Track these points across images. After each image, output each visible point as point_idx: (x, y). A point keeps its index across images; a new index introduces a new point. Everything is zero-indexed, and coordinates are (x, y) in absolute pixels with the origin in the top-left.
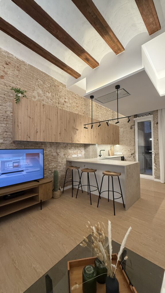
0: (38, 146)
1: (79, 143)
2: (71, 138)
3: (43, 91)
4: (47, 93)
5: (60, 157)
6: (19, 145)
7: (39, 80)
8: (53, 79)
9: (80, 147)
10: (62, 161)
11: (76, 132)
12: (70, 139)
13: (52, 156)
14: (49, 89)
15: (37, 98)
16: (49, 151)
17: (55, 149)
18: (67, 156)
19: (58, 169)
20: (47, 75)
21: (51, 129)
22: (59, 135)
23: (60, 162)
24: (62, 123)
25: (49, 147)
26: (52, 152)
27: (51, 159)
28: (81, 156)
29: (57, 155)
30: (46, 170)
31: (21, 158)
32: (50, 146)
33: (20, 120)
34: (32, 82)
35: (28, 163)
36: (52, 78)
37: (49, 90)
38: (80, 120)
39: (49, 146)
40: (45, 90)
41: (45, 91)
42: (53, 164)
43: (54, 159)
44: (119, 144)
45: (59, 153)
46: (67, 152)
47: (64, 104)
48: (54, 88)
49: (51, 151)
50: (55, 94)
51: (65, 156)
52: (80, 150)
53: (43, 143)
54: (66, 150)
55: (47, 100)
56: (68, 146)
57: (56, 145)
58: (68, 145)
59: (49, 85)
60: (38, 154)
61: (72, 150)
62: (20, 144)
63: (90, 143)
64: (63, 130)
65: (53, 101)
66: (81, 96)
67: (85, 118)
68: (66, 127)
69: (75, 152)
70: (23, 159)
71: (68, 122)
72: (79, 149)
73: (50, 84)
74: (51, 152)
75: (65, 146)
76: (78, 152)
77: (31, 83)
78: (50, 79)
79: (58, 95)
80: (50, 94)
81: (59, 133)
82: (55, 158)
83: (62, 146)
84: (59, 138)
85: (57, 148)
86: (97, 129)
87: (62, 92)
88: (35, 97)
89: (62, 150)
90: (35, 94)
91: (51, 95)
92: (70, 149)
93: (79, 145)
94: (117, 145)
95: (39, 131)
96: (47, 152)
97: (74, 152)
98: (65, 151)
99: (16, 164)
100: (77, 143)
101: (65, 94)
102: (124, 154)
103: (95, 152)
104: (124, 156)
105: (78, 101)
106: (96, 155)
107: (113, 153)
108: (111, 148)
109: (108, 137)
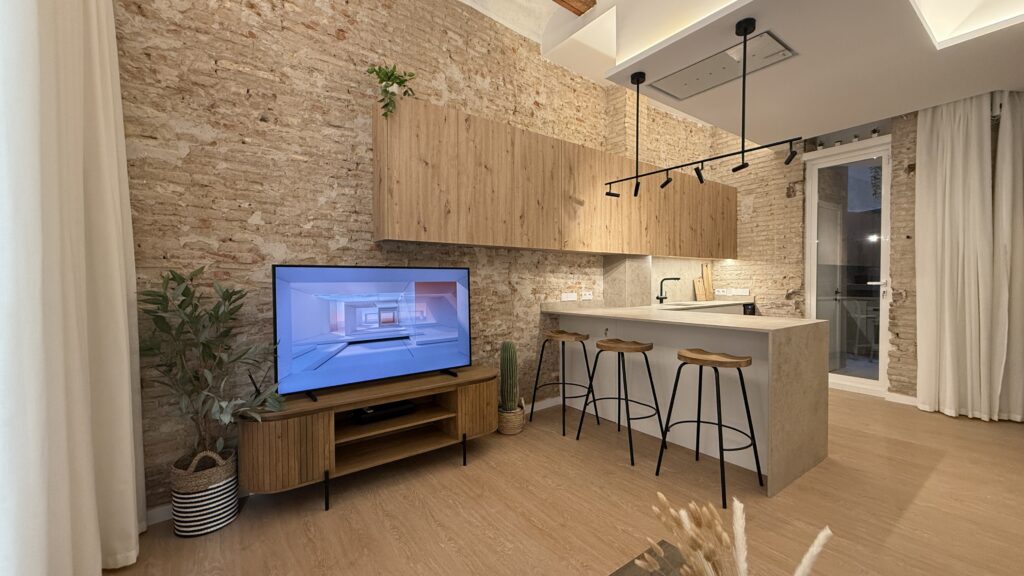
0: (450, 259)
1: (586, 250)
2: (560, 232)
3: (464, 73)
4: (478, 78)
5: (520, 300)
6: (393, 254)
7: (450, 34)
8: (498, 26)
9: (590, 267)
10: (526, 313)
11: (575, 212)
12: (557, 236)
13: (495, 293)
14: (482, 63)
15: (446, 95)
16: (486, 278)
17: (504, 271)
18: (543, 296)
19: (515, 338)
20: (477, 12)
21: (492, 200)
22: (518, 222)
23: (521, 315)
24: (528, 179)
25: (483, 265)
26: (493, 282)
27: (491, 303)
28: (591, 297)
29: (510, 291)
30: (477, 342)
31: (401, 296)
32: (488, 261)
33: (395, 174)
34: (429, 41)
35: (422, 312)
36: (493, 24)
37: (482, 66)
38: (591, 167)
39: (484, 261)
40: (471, 67)
41: (470, 70)
42: (498, 322)
43: (501, 306)
44: (735, 256)
45: (517, 287)
46: (545, 282)
47: (532, 114)
48: (498, 56)
49: (491, 277)
50: (504, 79)
51: (537, 295)
52: (587, 277)
53: (466, 250)
54: (541, 277)
55: (478, 102)
56: (546, 262)
57: (508, 255)
58: (546, 259)
59: (484, 50)
60: (450, 287)
61: (560, 275)
62: (395, 252)
63: (626, 252)
64: (533, 203)
65: (498, 106)
66: (592, 81)
67: (607, 160)
68: (543, 195)
69: (569, 283)
70: (408, 301)
71: (548, 175)
72: (586, 274)
73: (486, 44)
74: (489, 281)
75: (536, 261)
76: (580, 283)
77: (427, 45)
78: (486, 28)
79: (515, 82)
80: (488, 80)
81: (518, 214)
82: (505, 302)
83: (526, 259)
84: (518, 231)
85: (508, 268)
86: (650, 199)
87: (528, 70)
88: (438, 95)
89: (527, 275)
90: (439, 83)
91: (491, 83)
92: (553, 272)
93: (585, 260)
94: (729, 262)
95: (453, 207)
96: (478, 279)
97: (566, 283)
98: (538, 278)
99: (387, 316)
100: (581, 249)
101: (538, 75)
102: (754, 295)
103: (643, 284)
104: (757, 300)
105: (581, 99)
106: (647, 296)
107: (711, 290)
108: (702, 271)
109: (693, 229)
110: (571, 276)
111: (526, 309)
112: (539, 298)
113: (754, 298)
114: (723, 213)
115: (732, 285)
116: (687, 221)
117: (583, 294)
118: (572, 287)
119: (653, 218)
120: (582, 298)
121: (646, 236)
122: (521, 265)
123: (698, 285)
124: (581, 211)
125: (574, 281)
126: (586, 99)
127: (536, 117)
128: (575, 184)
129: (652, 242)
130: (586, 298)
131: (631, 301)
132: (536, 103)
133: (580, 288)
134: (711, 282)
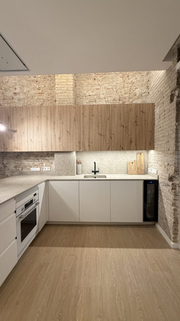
5: (8, 170)
9: (48, 157)
18: (20, 169)
28: (49, 170)
29: (3, 167)
44: (154, 150)
45: (7, 165)
46: (21, 163)
47: (13, 98)
51: (17, 168)
52: (47, 161)
54: (19, 161)
56: (22, 155)
61: (30, 160)
69: (36, 163)
72: (46, 159)
76: (43, 163)
79: (3, 88)
86: (63, 123)
87: (10, 82)
89: (12, 161)
92: (25, 159)
94: (152, 152)
97: (33, 164)
98: (17, 162)
100: (16, 150)
101: (15, 82)
102: (158, 175)
103: (68, 165)
104: (159, 178)
105: (41, 84)
106: (71, 171)
107: (143, 168)
108: (137, 157)
109: (102, 135)
110: (37, 161)
111: (11, 173)
112: (18, 170)
113: (158, 176)
114: (136, 122)
115: (153, 166)
116: (96, 131)
117: (44, 168)
118: (37, 165)
119: (65, 132)
120: (44, 170)
121: (60, 142)
122: (8, 157)
123: (131, 166)
124: (15, 135)
125: (39, 163)
126: (44, 83)
127: (15, 98)
128: (11, 123)
129: (64, 144)
130: (46, 170)
131: (58, 173)
132: (15, 93)
133: (43, 166)
134: (144, 164)
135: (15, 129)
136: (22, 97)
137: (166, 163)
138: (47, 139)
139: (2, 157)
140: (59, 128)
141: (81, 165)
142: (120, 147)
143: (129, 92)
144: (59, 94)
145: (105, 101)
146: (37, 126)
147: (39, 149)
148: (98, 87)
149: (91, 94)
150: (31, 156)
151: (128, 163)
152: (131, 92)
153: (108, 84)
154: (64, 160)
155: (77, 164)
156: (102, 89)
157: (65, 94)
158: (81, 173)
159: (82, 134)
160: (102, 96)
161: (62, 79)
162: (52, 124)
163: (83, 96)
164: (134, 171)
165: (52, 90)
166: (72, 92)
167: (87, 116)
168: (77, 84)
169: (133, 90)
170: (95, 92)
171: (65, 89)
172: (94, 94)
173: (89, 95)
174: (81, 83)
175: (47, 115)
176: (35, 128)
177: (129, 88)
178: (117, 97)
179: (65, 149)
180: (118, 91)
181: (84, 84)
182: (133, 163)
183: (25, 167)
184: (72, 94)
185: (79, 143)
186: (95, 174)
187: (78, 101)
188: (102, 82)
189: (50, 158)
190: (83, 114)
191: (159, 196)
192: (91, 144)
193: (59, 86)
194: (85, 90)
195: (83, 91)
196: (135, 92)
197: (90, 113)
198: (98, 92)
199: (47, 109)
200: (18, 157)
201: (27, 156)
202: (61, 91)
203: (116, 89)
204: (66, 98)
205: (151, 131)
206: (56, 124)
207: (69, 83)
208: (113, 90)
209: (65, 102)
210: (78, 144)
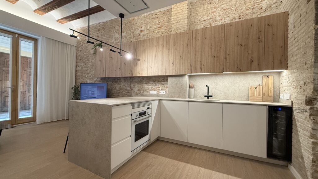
2: (131, 71)
5: (134, 92)
9: (164, 81)
11: (137, 63)
13: (126, 90)
16: (123, 85)
17: (129, 84)
18: (142, 92)
26: (125, 87)
29: (130, 89)
31: (95, 89)
44: (287, 69)
45: (133, 88)
46: (143, 87)
47: (139, 35)
48: (128, 24)
50: (130, 30)
51: (140, 91)
52: (163, 85)
53: (118, 79)
54: (141, 85)
56: (144, 80)
60: (103, 87)
61: (149, 85)
64: (123, 64)
65: (128, 38)
69: (154, 87)
72: (162, 84)
75: (139, 80)
76: (159, 88)
79: (133, 29)
81: (119, 68)
82: (129, 93)
83: (136, 80)
86: (176, 49)
87: (138, 23)
89: (136, 85)
91: (126, 33)
92: (146, 83)
95: (105, 69)
96: (121, 86)
97: (152, 88)
98: (140, 86)
99: (93, 93)
101: (142, 22)
102: (292, 100)
103: (180, 88)
104: (293, 104)
105: (160, 19)
106: (183, 94)
107: (271, 94)
108: (262, 81)
109: (216, 57)
110: (155, 85)
111: (136, 95)
112: (141, 92)
113: (292, 102)
114: (259, 38)
115: (286, 91)
116: (208, 53)
117: (160, 92)
118: (155, 89)
119: (178, 57)
120: (160, 93)
121: (173, 66)
122: (134, 82)
123: (254, 91)
124: (139, 62)
125: (156, 87)
126: (163, 18)
127: (141, 35)
128: (137, 54)
129: (176, 68)
130: (162, 93)
131: (171, 95)
132: (141, 31)
133: (159, 89)
134: (272, 89)
135: (139, 58)
136: (146, 33)
137: (302, 83)
138: (162, 64)
139: (129, 82)
140: (173, 54)
141: (193, 89)
142: (237, 68)
143: (252, 7)
144: (174, 24)
145: (222, 22)
146: (155, 54)
147: (156, 73)
148: (214, 10)
149: (206, 18)
150: (151, 81)
151: (250, 88)
152: (255, 6)
153: (226, 4)
154: (176, 83)
155: (189, 88)
156: (218, 11)
157: (180, 23)
158: (193, 97)
159: (194, 57)
160: (218, 18)
161: (177, 10)
162: (167, 51)
163: (198, 22)
164: (257, 97)
165: (169, 23)
166: (186, 20)
167: (199, 39)
168: (192, 12)
169: (258, 3)
170: (211, 16)
171: (180, 18)
172: (209, 18)
173: (204, 20)
174: (196, 10)
175: (163, 44)
176: (154, 56)
177: (252, 3)
178: (237, 16)
179: (177, 73)
180: (238, 9)
181: (199, 11)
182: (256, 88)
183: (146, 90)
184: (186, 22)
185: (191, 66)
186: (208, 98)
187: (193, 28)
188: (219, 4)
189: (165, 83)
190: (195, 38)
191: (293, 128)
192: (203, 67)
193: (175, 17)
194: (200, 16)
195: (198, 17)
196: (260, 5)
197: (202, 37)
198: (214, 15)
199: (163, 38)
200: (141, 82)
201: (147, 81)
202: (176, 21)
203: (236, 8)
204: (181, 27)
205: (282, 47)
206: (170, 51)
207: (183, 13)
208: (231, 9)
209: (180, 30)
210: (189, 68)
